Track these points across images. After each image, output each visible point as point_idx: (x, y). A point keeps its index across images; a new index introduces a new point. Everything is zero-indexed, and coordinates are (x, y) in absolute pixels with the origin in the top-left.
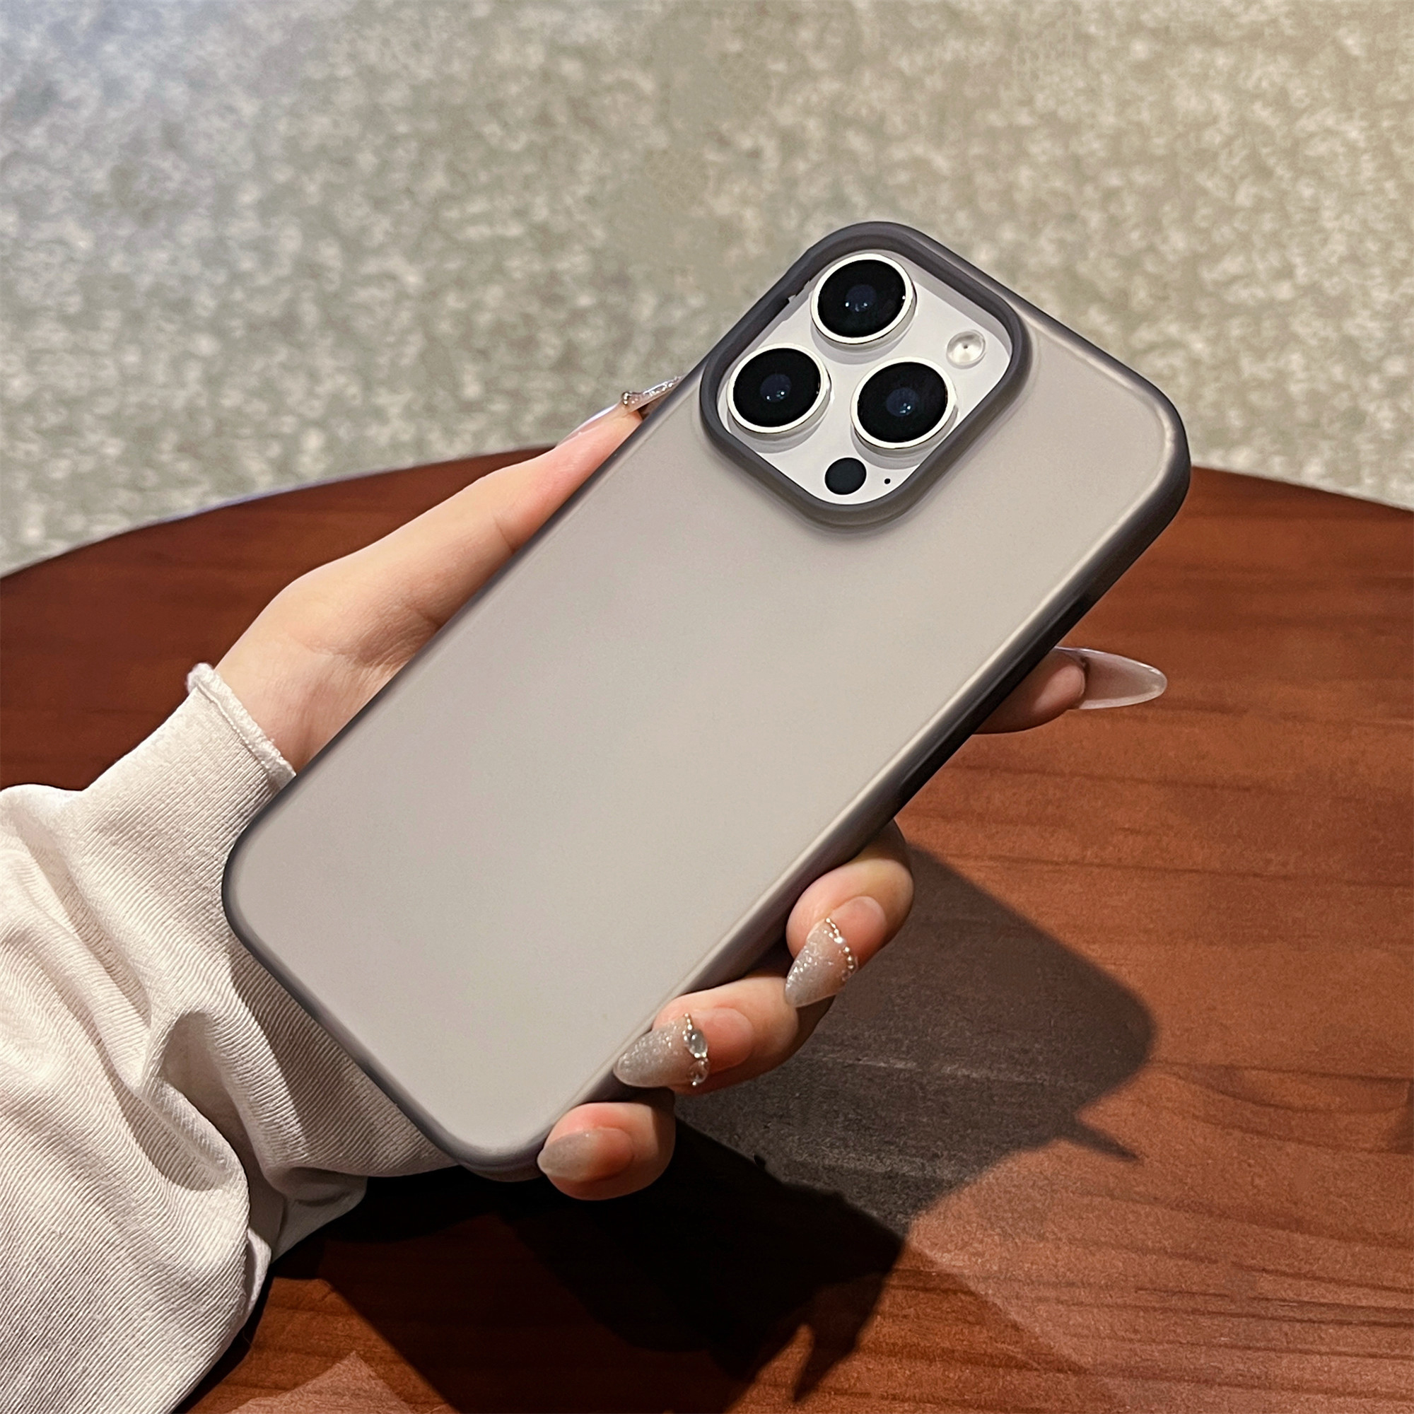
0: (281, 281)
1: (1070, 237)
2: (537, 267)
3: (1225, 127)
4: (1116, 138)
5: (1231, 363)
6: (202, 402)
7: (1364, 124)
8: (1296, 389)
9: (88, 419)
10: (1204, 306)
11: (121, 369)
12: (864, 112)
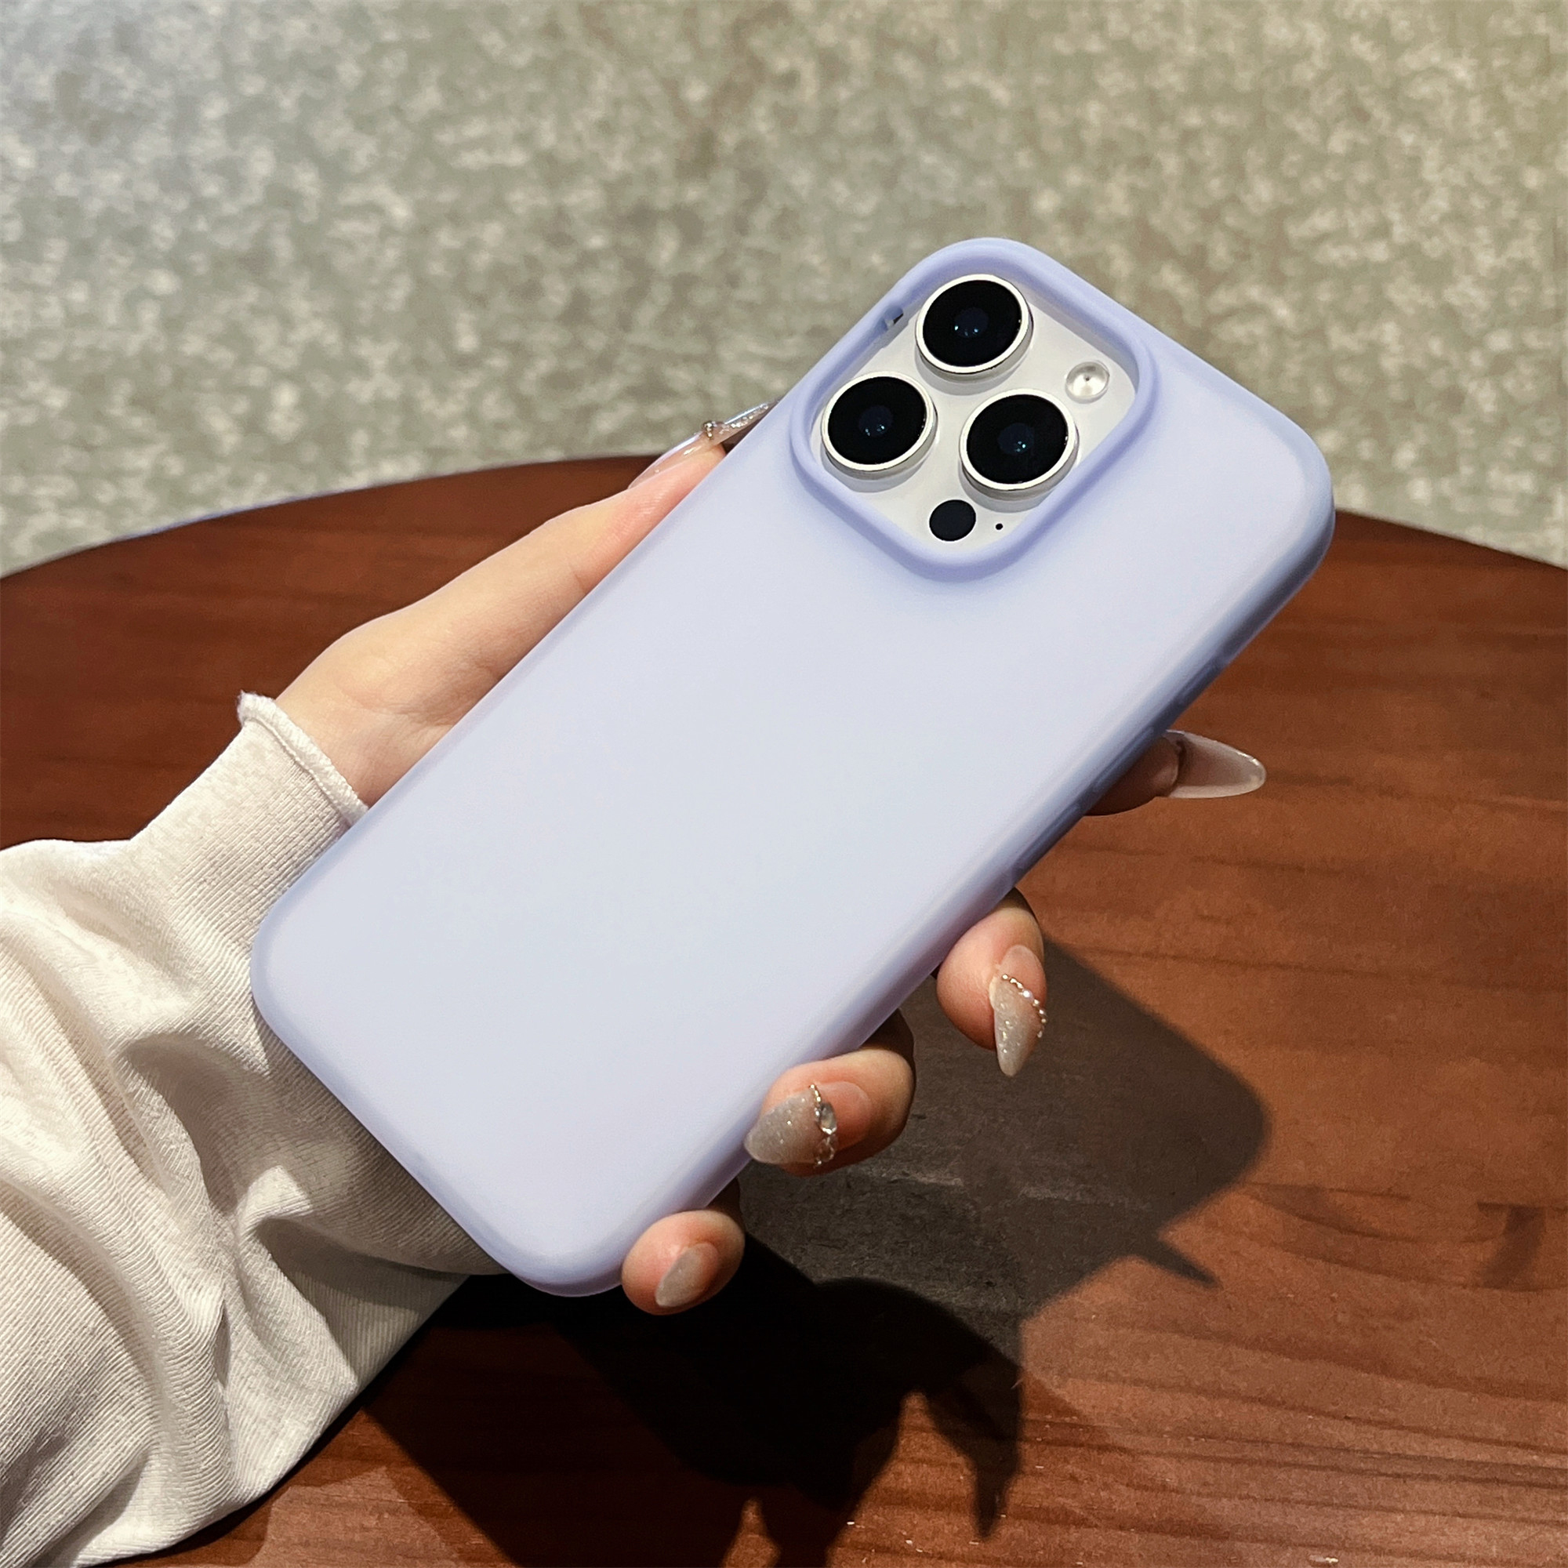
0: (250, 209)
1: (1141, 183)
2: (543, 201)
3: (1318, 62)
4: (1196, 71)
5: (1317, 333)
6: (160, 348)
7: (1473, 62)
8: (1390, 364)
9: (29, 365)
10: (1290, 267)
11: (66, 306)
12: (914, 31)
